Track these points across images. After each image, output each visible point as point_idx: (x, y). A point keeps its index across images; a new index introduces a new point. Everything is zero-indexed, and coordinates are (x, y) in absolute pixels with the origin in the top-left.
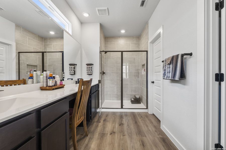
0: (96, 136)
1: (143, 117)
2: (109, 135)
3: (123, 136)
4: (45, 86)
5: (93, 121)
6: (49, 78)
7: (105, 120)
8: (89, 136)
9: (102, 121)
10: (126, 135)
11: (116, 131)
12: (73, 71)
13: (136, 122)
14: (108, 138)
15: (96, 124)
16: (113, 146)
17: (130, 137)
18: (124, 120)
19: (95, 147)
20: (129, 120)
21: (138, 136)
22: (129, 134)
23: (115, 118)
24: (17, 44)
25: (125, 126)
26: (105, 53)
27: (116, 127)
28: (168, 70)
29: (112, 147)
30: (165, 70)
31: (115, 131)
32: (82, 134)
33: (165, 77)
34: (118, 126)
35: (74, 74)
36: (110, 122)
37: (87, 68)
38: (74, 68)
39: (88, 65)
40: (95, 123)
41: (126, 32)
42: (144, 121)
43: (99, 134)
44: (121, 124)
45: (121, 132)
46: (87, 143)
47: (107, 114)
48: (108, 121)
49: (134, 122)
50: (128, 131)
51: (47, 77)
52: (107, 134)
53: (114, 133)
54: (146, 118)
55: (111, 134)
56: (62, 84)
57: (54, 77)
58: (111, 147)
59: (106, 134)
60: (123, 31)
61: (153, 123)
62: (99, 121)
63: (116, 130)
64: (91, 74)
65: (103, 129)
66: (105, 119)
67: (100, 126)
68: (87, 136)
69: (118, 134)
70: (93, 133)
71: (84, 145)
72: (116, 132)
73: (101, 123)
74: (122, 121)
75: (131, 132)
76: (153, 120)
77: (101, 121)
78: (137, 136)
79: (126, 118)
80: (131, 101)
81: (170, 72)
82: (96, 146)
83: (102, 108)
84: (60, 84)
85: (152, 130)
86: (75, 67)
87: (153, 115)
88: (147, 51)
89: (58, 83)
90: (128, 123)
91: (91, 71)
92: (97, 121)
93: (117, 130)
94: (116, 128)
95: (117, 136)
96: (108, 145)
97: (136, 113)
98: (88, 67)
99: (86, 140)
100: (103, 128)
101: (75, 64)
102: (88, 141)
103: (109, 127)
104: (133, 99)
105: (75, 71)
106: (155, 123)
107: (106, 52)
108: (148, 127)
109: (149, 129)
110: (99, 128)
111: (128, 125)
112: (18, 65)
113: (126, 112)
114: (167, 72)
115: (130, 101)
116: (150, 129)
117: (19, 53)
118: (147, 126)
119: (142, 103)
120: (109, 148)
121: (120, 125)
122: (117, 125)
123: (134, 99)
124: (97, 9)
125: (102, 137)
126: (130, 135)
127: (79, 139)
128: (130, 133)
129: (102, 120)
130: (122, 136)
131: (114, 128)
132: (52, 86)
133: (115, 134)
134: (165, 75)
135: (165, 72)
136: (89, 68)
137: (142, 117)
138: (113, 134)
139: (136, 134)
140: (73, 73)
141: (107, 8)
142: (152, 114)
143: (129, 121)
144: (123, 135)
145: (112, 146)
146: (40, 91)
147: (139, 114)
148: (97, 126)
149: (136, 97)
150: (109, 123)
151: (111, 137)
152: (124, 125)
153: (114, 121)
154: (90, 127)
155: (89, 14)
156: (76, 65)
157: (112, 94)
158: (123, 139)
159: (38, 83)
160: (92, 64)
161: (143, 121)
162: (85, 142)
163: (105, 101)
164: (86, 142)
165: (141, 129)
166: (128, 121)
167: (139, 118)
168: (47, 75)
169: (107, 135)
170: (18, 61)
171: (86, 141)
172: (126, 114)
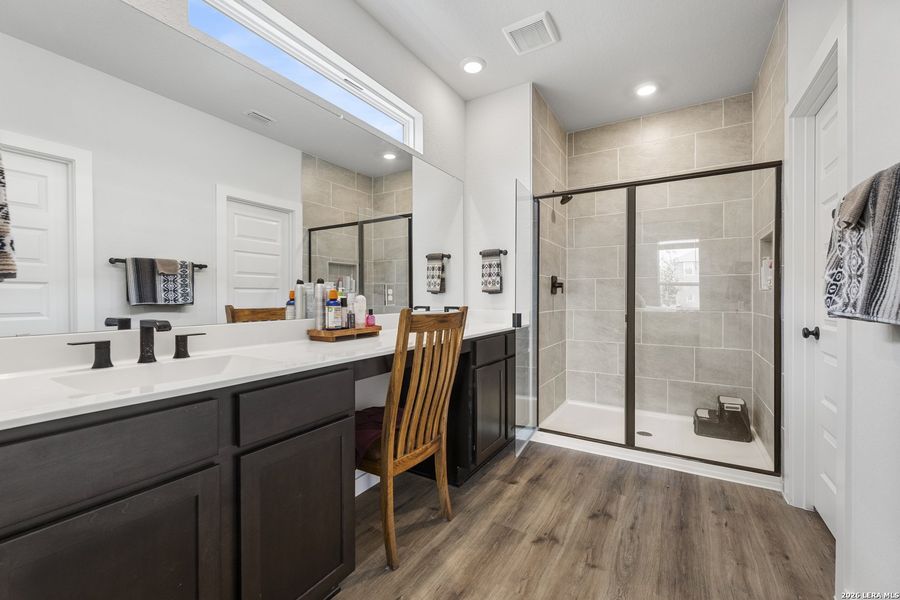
0: (481, 529)
1: (738, 510)
2: (527, 542)
3: (588, 565)
4: (319, 327)
5: (493, 471)
6: (328, 304)
7: (535, 480)
8: (454, 520)
9: (523, 481)
10: (602, 568)
11: (564, 538)
12: (439, 281)
13: (682, 527)
14: (521, 553)
15: (496, 487)
16: (526, 593)
17: (619, 580)
18: (623, 498)
19: (458, 570)
20: (649, 508)
21: (665, 592)
22: (621, 567)
23: (582, 482)
24: (305, 206)
25: (617, 530)
26: (563, 202)
27: (572, 517)
28: (854, 262)
29: (522, 593)
30: (838, 264)
31: (560, 532)
32: (433, 509)
33: (834, 302)
34: (585, 519)
35: (443, 290)
36: (552, 494)
37: (483, 267)
38: (443, 269)
39: (485, 255)
40: (494, 483)
41: (662, 89)
42: (733, 530)
43: (491, 526)
44: (600, 515)
45: (588, 548)
46: (436, 545)
47: (556, 458)
48: (546, 487)
49: (672, 522)
50: (618, 555)
51: (323, 300)
52: (524, 535)
53: (554, 540)
54: (753, 521)
55: (539, 540)
56: (373, 325)
57: (344, 303)
58: (515, 594)
59: (518, 535)
60: (646, 91)
61: (787, 558)
62: (510, 479)
63: (567, 532)
64: (500, 291)
65: (516, 514)
66: (541, 475)
67: (509, 498)
68: (449, 520)
69: (568, 550)
70: (473, 516)
71: (427, 549)
72: (561, 541)
73: (515, 486)
74: (609, 500)
75: (635, 563)
76: (797, 543)
77: (518, 479)
78: (658, 592)
79: (638, 494)
80: (695, 423)
81: (861, 276)
82: (466, 565)
83: (541, 430)
84: (368, 325)
85: (766, 590)
86: (443, 266)
87: (815, 515)
88: (778, 165)
89: (361, 319)
90: (636, 518)
91: (498, 279)
92: (506, 476)
93: (569, 535)
94: (570, 523)
95: (558, 558)
96: (507, 579)
97: (702, 484)
98: (488, 261)
99: (437, 534)
100: (516, 509)
101: (443, 256)
102: (444, 538)
103: (542, 512)
104: (704, 414)
105: (443, 280)
106: (804, 563)
107: (566, 197)
108: (745, 565)
109: (749, 578)
110: (500, 504)
111: (632, 528)
112: (307, 266)
113: (652, 467)
114: (846, 275)
115: (692, 420)
116: (756, 581)
117: (310, 230)
118: (742, 562)
119: (757, 439)
120: (507, 593)
121: (594, 516)
122: (579, 514)
123: (710, 412)
124: (505, 31)
125: (498, 539)
126: (625, 573)
127: (421, 523)
128: (627, 567)
129: (525, 476)
130: (582, 565)
131: (560, 520)
132: (336, 329)
133: (556, 546)
134: (838, 293)
135: (836, 278)
136: (490, 266)
137: (728, 509)
138: (546, 543)
139: (659, 581)
140: (438, 288)
141: (543, 14)
142: (808, 512)
143: (644, 511)
144: (589, 560)
145: (523, 590)
146: (308, 341)
147: (720, 490)
148: (497, 495)
149: (721, 405)
150: (547, 495)
151: (531, 552)
152: (611, 522)
153: (573, 494)
154: (472, 490)
155: (483, 62)
156: (449, 257)
157: (598, 375)
158: (581, 578)
159: (306, 318)
160: (501, 252)
161: (727, 531)
162: (433, 537)
163: (569, 402)
164: (435, 539)
165: (696, 568)
166: (641, 507)
167: (712, 509)
168: (324, 293)
169: (519, 542)
170: (307, 255)
171: (438, 536)
172: (644, 477)
